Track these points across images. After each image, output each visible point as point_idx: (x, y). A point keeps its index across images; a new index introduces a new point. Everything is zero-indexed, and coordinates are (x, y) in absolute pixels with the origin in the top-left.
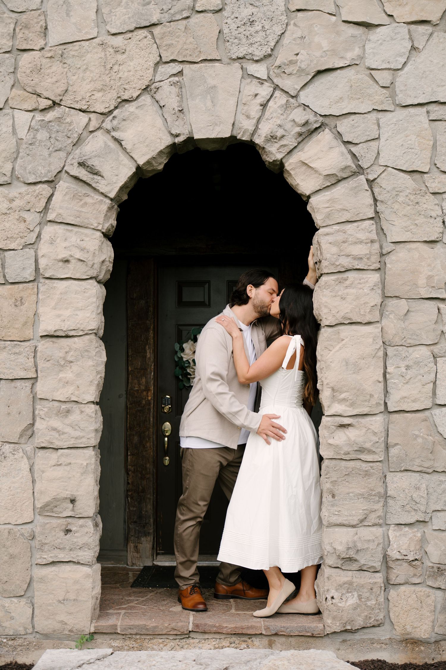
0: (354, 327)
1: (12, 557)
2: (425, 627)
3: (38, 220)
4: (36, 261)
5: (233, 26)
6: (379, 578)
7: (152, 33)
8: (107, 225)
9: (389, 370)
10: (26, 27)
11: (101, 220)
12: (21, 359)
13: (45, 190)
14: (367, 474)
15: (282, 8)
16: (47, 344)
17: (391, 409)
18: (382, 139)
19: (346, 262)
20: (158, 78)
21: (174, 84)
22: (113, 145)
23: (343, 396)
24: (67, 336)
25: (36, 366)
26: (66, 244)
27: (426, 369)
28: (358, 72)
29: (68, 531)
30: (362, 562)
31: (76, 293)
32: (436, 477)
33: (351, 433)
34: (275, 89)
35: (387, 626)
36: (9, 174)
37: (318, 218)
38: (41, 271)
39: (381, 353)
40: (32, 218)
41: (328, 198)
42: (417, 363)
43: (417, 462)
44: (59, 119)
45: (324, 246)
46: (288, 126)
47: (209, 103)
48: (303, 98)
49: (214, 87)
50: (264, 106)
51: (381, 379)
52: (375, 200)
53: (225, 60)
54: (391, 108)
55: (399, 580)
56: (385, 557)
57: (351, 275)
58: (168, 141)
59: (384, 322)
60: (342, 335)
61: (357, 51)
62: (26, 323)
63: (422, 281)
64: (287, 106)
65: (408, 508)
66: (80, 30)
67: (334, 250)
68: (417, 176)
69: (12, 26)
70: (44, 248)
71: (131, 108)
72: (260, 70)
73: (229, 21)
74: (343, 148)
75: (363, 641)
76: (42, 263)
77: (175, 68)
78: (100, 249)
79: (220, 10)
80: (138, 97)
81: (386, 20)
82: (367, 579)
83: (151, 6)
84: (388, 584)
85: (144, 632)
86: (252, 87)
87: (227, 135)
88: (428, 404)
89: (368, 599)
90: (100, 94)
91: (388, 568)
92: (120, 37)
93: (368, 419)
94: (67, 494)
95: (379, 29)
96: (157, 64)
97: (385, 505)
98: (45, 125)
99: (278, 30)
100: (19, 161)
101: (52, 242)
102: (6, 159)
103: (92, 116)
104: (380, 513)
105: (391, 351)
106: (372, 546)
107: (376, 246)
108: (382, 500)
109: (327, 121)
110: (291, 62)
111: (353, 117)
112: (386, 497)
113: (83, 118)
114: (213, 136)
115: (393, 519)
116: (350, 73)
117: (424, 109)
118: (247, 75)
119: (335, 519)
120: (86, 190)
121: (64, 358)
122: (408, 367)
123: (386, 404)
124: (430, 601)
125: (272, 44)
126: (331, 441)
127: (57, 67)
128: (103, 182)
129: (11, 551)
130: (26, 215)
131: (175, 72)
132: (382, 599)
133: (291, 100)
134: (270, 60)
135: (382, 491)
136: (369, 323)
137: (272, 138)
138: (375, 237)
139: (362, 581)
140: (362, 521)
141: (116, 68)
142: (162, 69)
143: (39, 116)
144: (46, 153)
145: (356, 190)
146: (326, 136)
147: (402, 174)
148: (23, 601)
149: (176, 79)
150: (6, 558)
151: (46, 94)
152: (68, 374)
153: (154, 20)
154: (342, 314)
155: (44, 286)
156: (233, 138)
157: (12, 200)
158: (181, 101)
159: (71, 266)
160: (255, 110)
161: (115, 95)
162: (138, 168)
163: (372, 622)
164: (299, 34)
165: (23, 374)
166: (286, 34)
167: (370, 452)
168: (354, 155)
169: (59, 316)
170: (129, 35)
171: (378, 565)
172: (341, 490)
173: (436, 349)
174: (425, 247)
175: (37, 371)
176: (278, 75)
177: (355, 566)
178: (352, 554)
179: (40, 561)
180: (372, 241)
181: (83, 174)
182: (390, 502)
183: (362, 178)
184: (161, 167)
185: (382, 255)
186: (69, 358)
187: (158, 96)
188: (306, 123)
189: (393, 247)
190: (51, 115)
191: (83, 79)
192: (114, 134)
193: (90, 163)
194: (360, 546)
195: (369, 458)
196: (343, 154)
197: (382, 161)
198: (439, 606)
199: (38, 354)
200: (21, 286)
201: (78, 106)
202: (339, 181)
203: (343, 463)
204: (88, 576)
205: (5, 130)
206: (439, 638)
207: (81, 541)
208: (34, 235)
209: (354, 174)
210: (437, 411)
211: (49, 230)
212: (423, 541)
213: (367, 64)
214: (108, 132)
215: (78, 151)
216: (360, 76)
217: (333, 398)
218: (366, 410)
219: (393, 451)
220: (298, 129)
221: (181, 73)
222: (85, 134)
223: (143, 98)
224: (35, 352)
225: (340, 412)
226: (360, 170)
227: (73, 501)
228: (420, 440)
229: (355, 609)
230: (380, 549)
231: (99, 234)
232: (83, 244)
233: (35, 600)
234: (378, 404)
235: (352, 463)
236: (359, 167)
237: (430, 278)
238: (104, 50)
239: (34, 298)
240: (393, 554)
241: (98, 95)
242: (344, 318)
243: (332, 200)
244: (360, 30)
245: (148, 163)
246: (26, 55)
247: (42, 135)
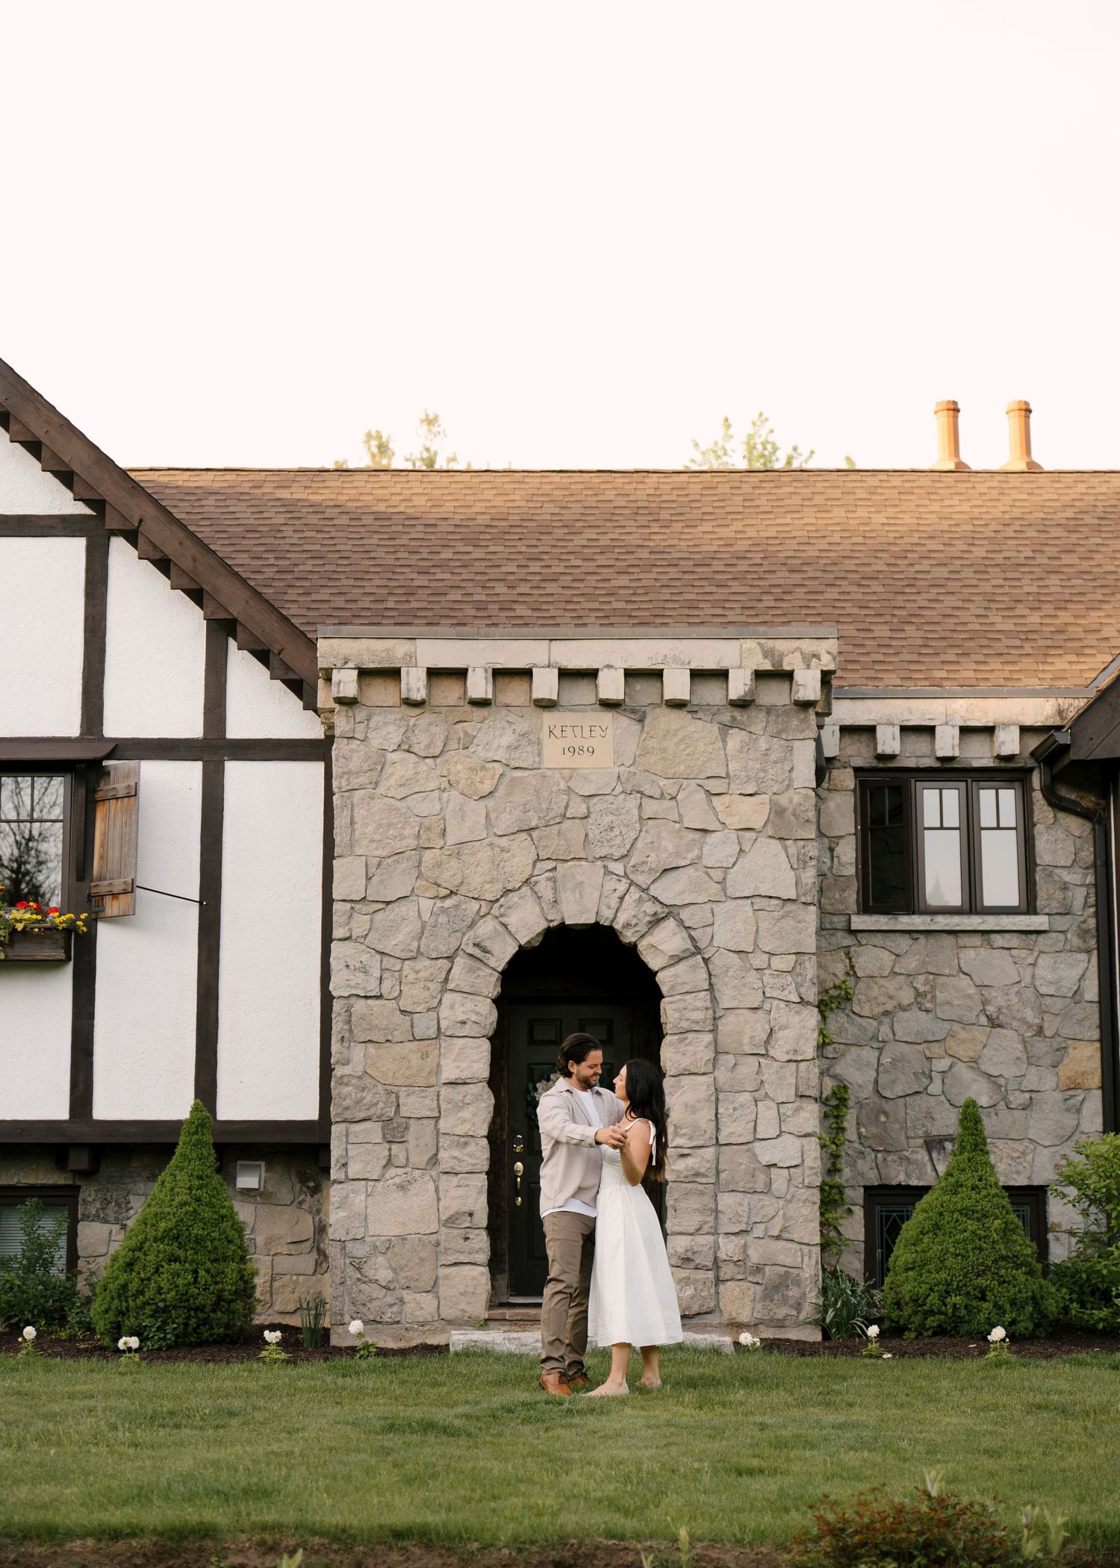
0: (692, 1077)
1: (422, 1260)
2: (746, 1313)
3: (439, 989)
4: (438, 1022)
5: (597, 832)
6: (711, 1275)
7: (531, 836)
8: (495, 993)
9: (720, 1111)
10: (429, 829)
11: (491, 989)
12: (427, 1101)
13: (445, 964)
14: (702, 1193)
15: (636, 818)
16: (449, 1089)
17: (721, 1142)
18: (716, 925)
19: (685, 1025)
20: (535, 873)
21: (549, 879)
22: (500, 928)
23: (683, 1131)
24: (464, 1083)
25: (439, 1107)
26: (463, 1009)
27: (749, 1111)
28: (696, 870)
29: (466, 1239)
30: (698, 1261)
31: (472, 1048)
32: (756, 1197)
33: (689, 1161)
34: (630, 885)
35: (717, 1314)
36: (415, 951)
37: (664, 989)
38: (443, 1030)
39: (713, 1098)
40: (434, 987)
41: (672, 973)
42: (742, 1106)
43: (742, 1184)
44: (456, 907)
45: (669, 1012)
46: (641, 916)
47: (578, 896)
48: (652, 892)
49: (581, 883)
50: (622, 898)
51: (714, 1118)
52: (710, 975)
53: (591, 859)
54: (723, 899)
55: (727, 1277)
56: (716, 1258)
57: (690, 1035)
58: (543, 925)
59: (716, 1073)
60: (683, 1083)
61: (696, 852)
62: (430, 1073)
63: (746, 1040)
64: (640, 900)
65: (733, 1220)
66: (472, 833)
67: (677, 1015)
68: (743, 955)
69: (417, 828)
70: (444, 1012)
71: (514, 897)
72: (618, 868)
73: (593, 827)
74: (685, 934)
75: (698, 1325)
76: (444, 1024)
77: (551, 865)
78: (490, 1012)
79: (586, 817)
80: (519, 888)
81: (719, 827)
82: (701, 1275)
83: (530, 813)
84: (718, 1281)
85: (527, 1318)
86: (611, 884)
87: (592, 921)
88: (752, 1139)
89: (702, 1290)
90: (489, 886)
91: (718, 1268)
92: (505, 838)
93: (703, 1150)
94: (466, 1209)
95: (714, 835)
96: (535, 862)
97: (716, 1218)
98: (444, 910)
99: (633, 835)
100: (424, 940)
101: (452, 1007)
102: (413, 938)
103: (482, 903)
104: (712, 1224)
105: (721, 1096)
106: (705, 1249)
107: (710, 1012)
108: (714, 1214)
109: (672, 909)
110: (643, 863)
111: (692, 906)
112: (716, 1211)
113: (475, 905)
114: (581, 922)
115: (723, 1229)
116: (690, 870)
117: (749, 901)
118: (608, 872)
119: (676, 1229)
120: (478, 965)
121: (463, 1101)
122: (735, 1109)
123: (717, 1138)
124: (750, 1293)
125: (628, 847)
126: (673, 1167)
127: (454, 863)
128: (493, 959)
129: (421, 1255)
130: (429, 984)
131: (550, 868)
132: (713, 1291)
133: (644, 895)
134: (627, 859)
135: (714, 1206)
136: (704, 1074)
137: (627, 925)
138: (709, 1005)
139: (697, 1277)
140: (698, 1230)
141: (502, 864)
142: (539, 865)
143: (439, 904)
144: (446, 934)
145: (694, 968)
146: (670, 924)
147: (731, 954)
148: (430, 1295)
149: (550, 874)
150: (417, 1261)
151: (445, 885)
152: (466, 1114)
153: (533, 825)
154: (682, 1067)
155: (444, 1043)
156: (597, 923)
157: (417, 972)
158: (556, 893)
159: (467, 1026)
160: (614, 902)
161: (500, 886)
162: (520, 946)
163: (705, 1309)
164: (649, 840)
165: (428, 1114)
166: (640, 839)
167: (704, 1176)
168: (692, 939)
169: (458, 1067)
170: (512, 837)
171: (710, 1264)
172: (682, 1205)
173: (757, 1095)
174: (749, 1013)
175: (440, 1112)
176: (633, 872)
177: (692, 1265)
178: (689, 1254)
179: (445, 1262)
180: (707, 1009)
181: (477, 952)
182: (720, 1216)
183: (699, 957)
184: (537, 944)
185: (715, 1019)
186: (466, 1101)
187: (536, 889)
188: (655, 914)
189: (723, 1012)
190: (448, 903)
191: (475, 873)
192: (501, 919)
193: (483, 944)
194: (695, 1249)
195: (704, 1180)
196: (684, 939)
197: (715, 943)
198: (758, 1297)
199: (441, 1098)
200: (426, 1042)
201: (471, 895)
202: (681, 960)
203: (683, 1185)
204: (483, 1274)
205: (412, 914)
206: (757, 1321)
207: (477, 1247)
208: (436, 1001)
209: (693, 954)
210: (757, 1144)
211: (448, 997)
212: (745, 1246)
213: (704, 863)
214: (497, 917)
215: (471, 933)
216: (697, 874)
217: (676, 1134)
218: (701, 1143)
219: (723, 1176)
220: (648, 918)
221: (555, 868)
222: (477, 918)
223: (524, 889)
224: (438, 1096)
225: (680, 1144)
226: (698, 951)
227: (471, 1215)
228: (743, 1167)
229: (692, 1298)
230: (712, 1251)
231: (489, 1001)
232: (477, 1009)
233: (441, 1293)
234: (711, 1138)
235: (690, 1185)
236: (696, 947)
237: (752, 1038)
238: (492, 849)
239: (437, 1052)
240: (722, 1255)
241: (488, 886)
242: (685, 1070)
243: (676, 976)
244: (697, 835)
245: (529, 942)
246: (428, 852)
247: (443, 919)
